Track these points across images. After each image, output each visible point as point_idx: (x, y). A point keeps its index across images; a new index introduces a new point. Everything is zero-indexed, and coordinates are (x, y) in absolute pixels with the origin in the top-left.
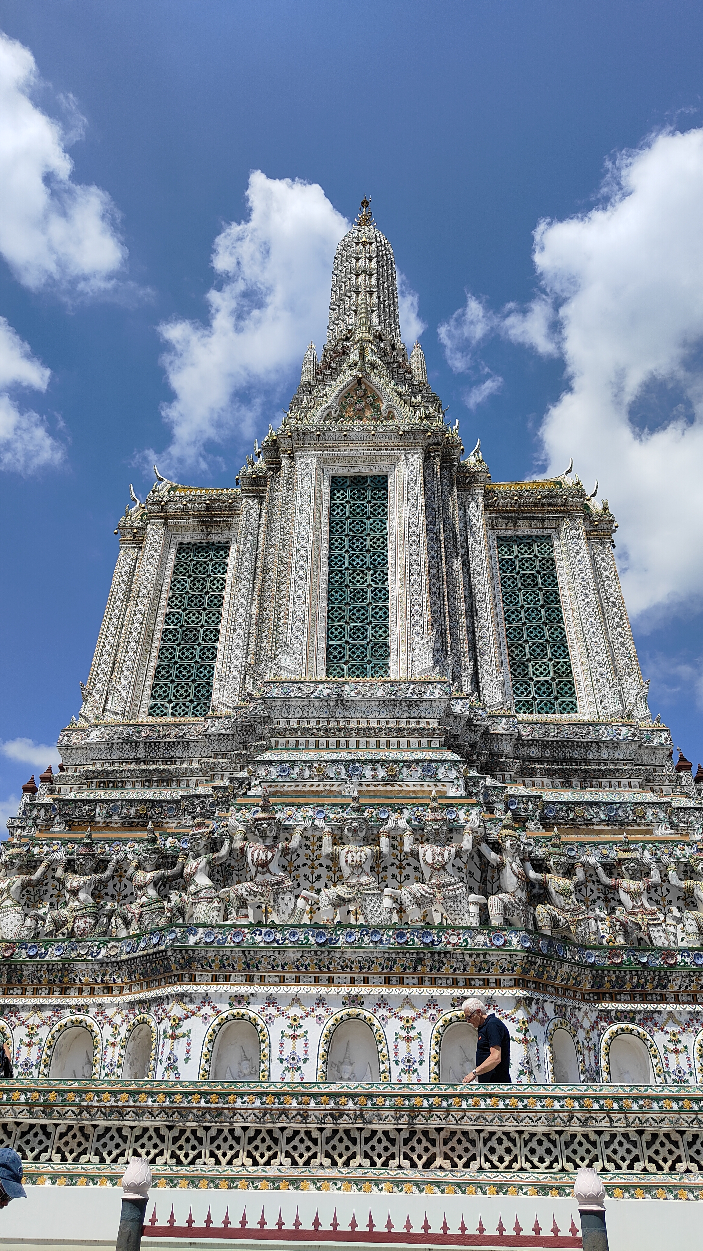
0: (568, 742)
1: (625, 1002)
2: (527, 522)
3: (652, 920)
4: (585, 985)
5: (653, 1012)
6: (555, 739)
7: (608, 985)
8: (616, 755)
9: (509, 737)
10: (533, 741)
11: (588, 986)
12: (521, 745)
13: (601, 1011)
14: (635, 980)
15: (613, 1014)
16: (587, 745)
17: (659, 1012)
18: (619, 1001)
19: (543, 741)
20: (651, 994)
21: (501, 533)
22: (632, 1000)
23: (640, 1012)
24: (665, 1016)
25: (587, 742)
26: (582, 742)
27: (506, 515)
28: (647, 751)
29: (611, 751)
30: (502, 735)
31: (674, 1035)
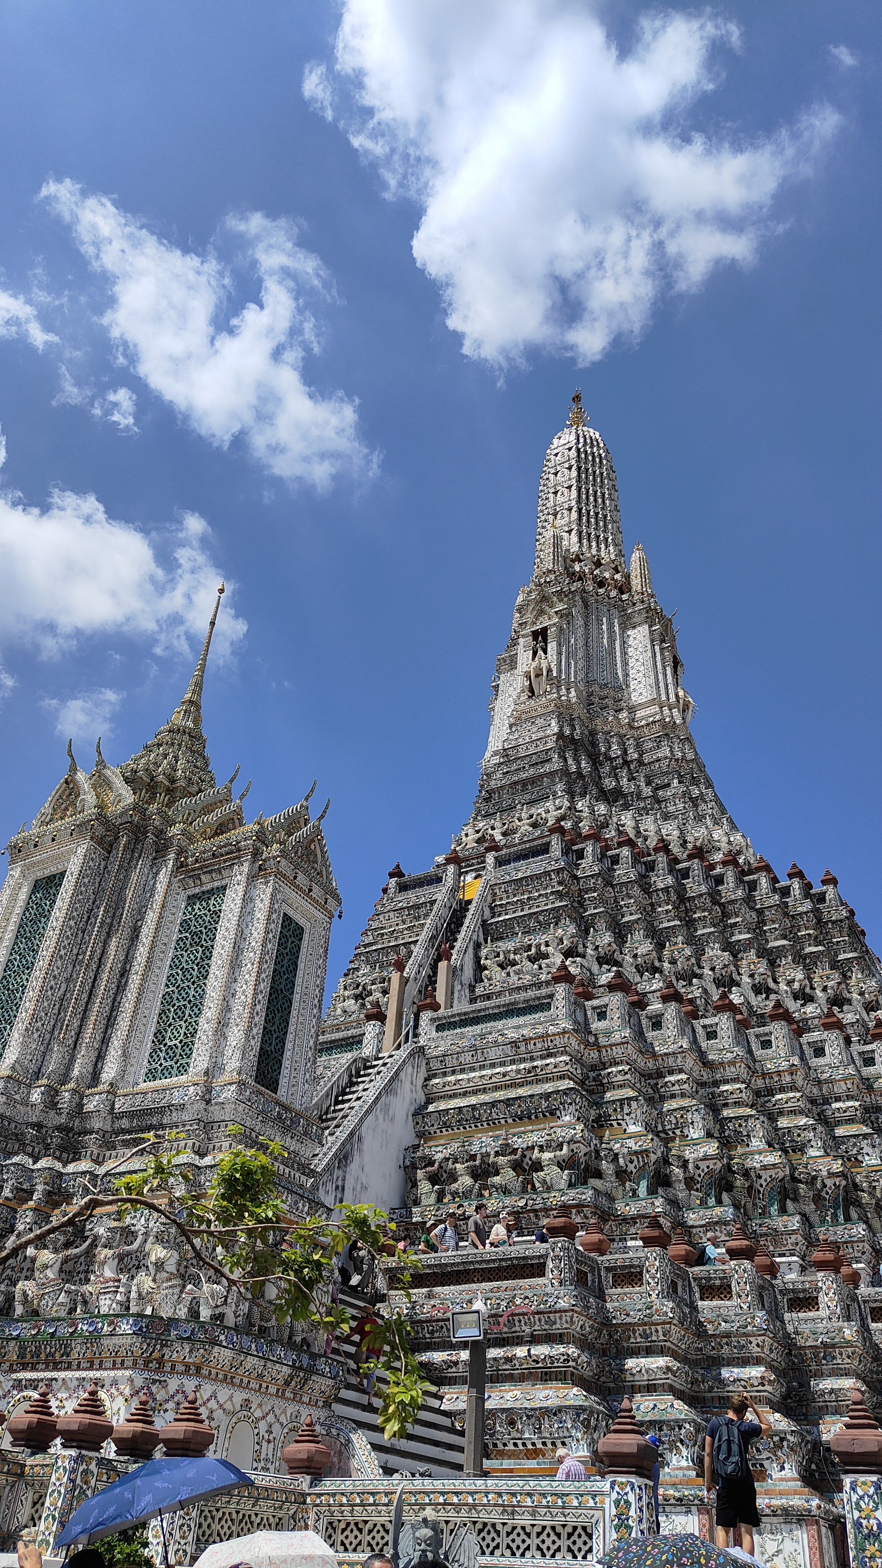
0: (147, 1109)
1: (42, 1370)
2: (208, 876)
3: (104, 1288)
4: (12, 1356)
5: (52, 1380)
6: (139, 1108)
7: (29, 1356)
8: (183, 1116)
9: (97, 1113)
10: (123, 1112)
11: (15, 1358)
12: (117, 1118)
13: (15, 1380)
14: (48, 1350)
15: (24, 1383)
16: (161, 1111)
17: (56, 1379)
18: (37, 1370)
19: (129, 1112)
20: (61, 1362)
21: (190, 892)
22: (46, 1369)
23: (42, 1380)
24: (60, 1382)
25: (161, 1107)
26: (158, 1108)
27: (191, 874)
28: (216, 1107)
29: (180, 1113)
30: (92, 1112)
31: (61, 1401)
